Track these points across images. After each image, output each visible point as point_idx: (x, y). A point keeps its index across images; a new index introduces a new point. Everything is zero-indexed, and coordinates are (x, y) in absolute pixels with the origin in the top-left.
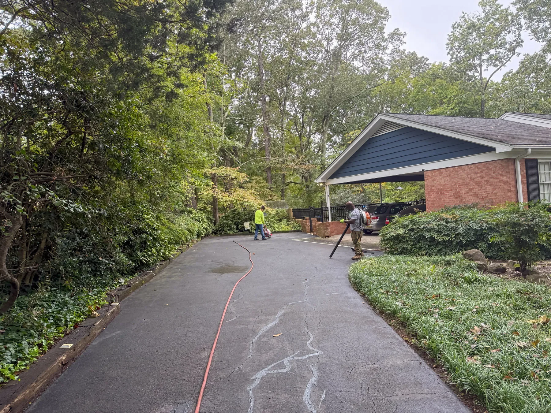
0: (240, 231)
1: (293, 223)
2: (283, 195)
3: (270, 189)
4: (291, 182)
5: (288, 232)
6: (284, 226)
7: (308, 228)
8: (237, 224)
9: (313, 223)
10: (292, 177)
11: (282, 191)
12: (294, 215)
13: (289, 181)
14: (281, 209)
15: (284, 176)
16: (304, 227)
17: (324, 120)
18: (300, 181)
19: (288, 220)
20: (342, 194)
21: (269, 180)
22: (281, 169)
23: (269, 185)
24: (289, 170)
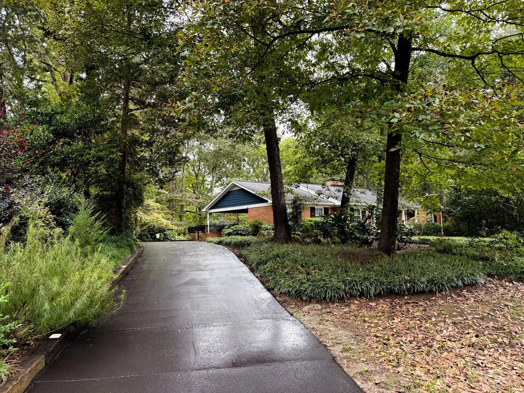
0: (153, 239)
1: (188, 236)
2: (181, 220)
3: (172, 215)
4: (187, 211)
5: (184, 241)
6: (182, 238)
7: (197, 238)
8: (151, 235)
9: (200, 234)
10: (188, 207)
11: (181, 217)
12: (189, 231)
13: (185, 210)
14: (180, 228)
15: (182, 206)
16: (194, 238)
17: (213, 169)
18: (194, 211)
19: (184, 234)
20: (221, 220)
21: (171, 209)
22: (181, 201)
23: (171, 212)
24: (186, 201)
